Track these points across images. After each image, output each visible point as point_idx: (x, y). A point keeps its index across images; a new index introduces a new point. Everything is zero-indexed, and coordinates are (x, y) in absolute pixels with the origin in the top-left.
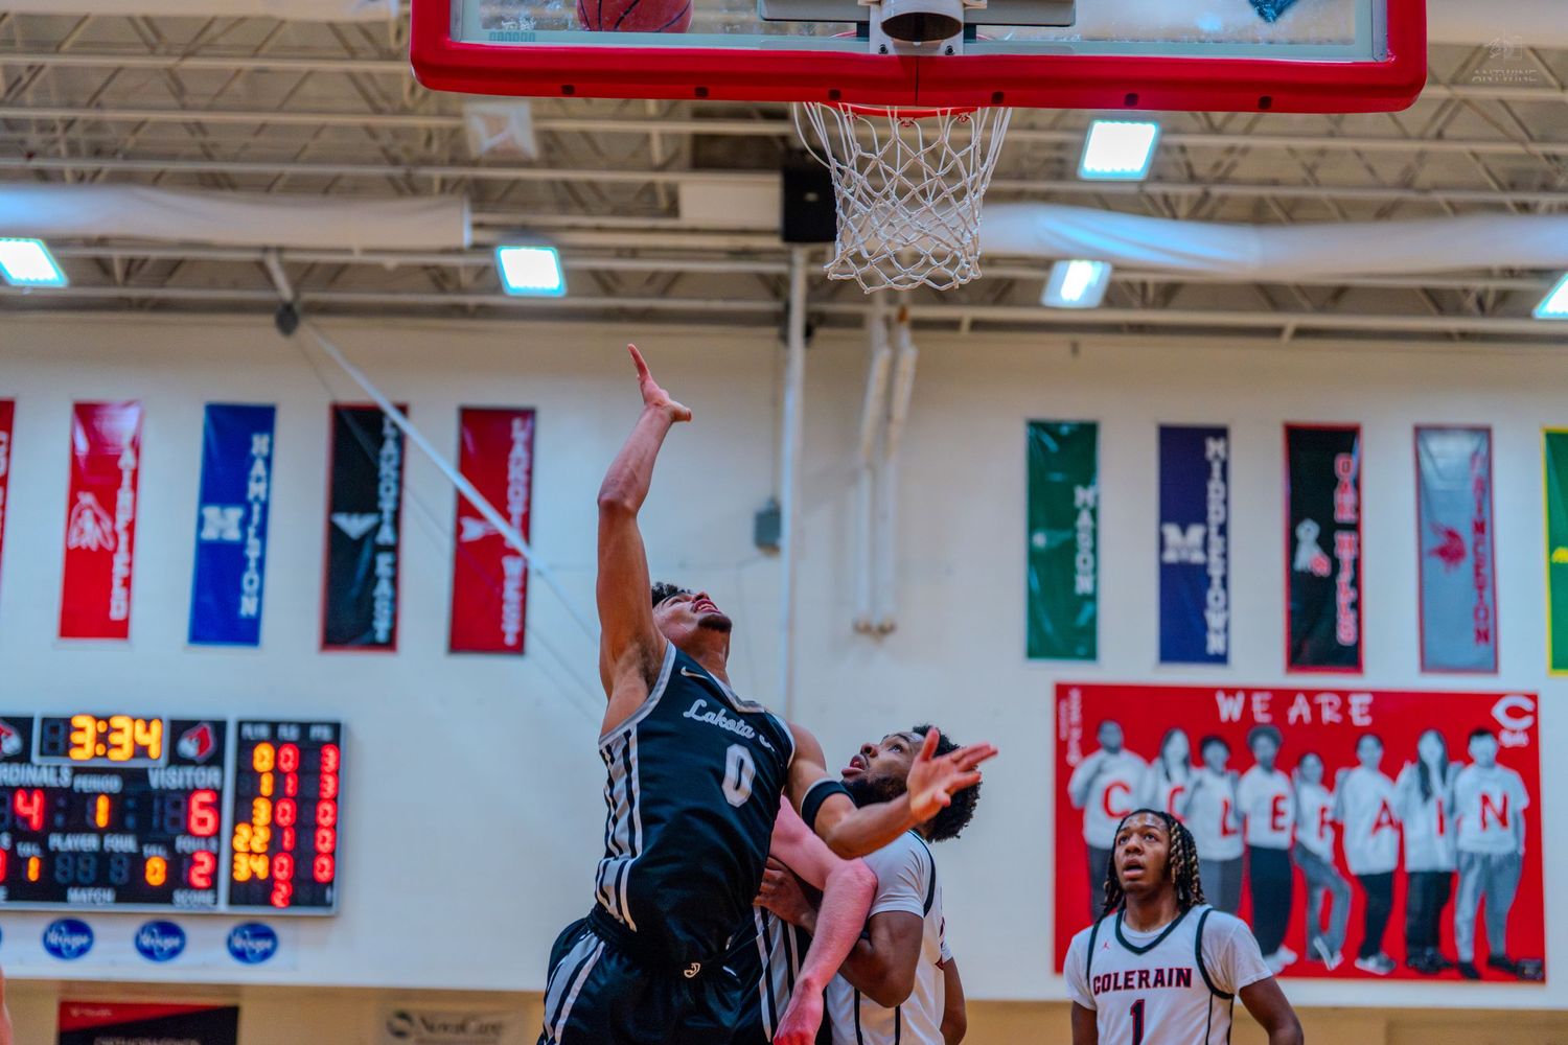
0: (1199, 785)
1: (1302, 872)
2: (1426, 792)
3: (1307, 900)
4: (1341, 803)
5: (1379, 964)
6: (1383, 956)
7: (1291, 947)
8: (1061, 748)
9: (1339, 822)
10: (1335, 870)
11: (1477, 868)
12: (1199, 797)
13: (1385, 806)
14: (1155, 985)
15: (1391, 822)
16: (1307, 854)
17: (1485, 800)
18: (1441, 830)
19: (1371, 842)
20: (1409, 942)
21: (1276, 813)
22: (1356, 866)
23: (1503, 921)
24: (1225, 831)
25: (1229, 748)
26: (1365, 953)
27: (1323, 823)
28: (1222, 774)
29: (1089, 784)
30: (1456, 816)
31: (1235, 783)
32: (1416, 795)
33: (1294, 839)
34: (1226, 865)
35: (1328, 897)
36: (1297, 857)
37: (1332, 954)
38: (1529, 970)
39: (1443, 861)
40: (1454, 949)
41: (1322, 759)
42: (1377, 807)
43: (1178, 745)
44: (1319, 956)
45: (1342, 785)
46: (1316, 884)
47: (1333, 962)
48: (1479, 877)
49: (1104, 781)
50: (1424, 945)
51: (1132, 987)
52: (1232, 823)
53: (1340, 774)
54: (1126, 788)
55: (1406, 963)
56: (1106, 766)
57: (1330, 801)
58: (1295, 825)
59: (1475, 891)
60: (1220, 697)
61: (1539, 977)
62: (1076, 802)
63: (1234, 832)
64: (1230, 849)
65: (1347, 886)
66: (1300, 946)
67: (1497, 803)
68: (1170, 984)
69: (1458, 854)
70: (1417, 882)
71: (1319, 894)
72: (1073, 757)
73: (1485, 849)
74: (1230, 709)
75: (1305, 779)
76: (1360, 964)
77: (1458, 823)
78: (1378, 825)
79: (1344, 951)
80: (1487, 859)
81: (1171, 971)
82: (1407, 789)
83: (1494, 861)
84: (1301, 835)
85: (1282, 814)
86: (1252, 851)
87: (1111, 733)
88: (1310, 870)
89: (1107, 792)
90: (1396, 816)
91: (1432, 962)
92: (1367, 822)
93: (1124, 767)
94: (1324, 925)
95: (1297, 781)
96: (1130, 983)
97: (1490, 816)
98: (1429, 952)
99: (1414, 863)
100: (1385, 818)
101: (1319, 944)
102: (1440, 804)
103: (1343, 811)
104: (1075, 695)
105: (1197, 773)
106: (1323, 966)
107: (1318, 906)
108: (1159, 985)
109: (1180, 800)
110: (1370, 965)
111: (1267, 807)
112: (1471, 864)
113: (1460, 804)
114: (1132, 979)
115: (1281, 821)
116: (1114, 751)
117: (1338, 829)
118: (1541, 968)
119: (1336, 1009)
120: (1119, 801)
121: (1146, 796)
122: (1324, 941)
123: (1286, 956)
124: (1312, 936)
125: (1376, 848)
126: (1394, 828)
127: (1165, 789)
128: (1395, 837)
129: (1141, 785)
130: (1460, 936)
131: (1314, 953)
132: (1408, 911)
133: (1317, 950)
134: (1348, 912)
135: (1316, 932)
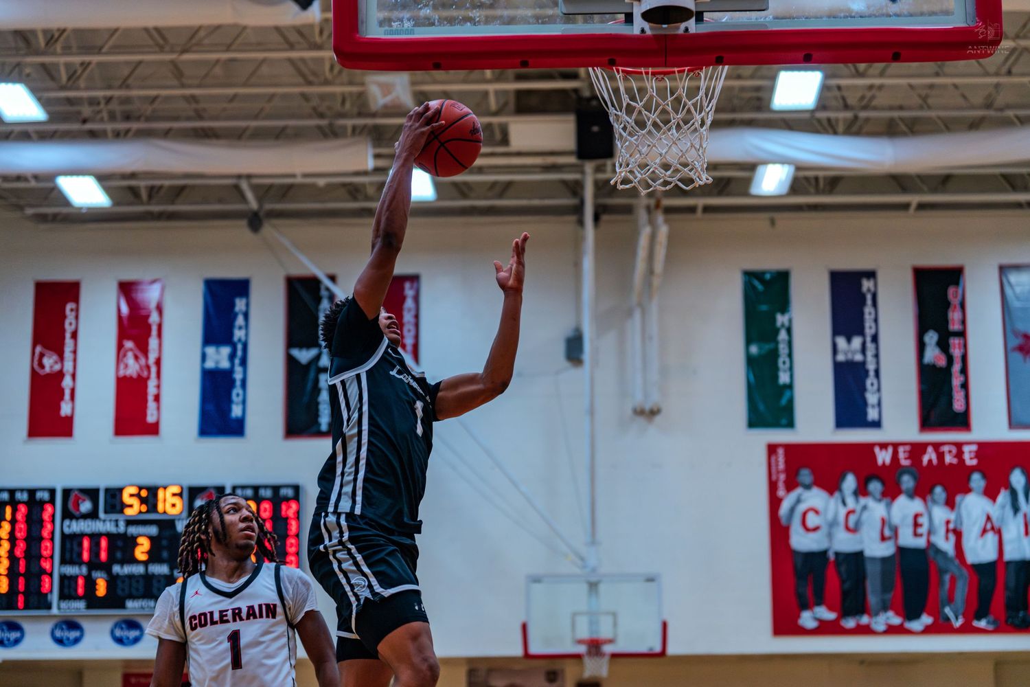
0: (865, 508)
1: (935, 564)
2: (1016, 509)
3: (940, 583)
4: (959, 517)
5: (988, 623)
6: (991, 618)
7: (930, 614)
8: (773, 486)
9: (958, 529)
10: (957, 562)
12: (865, 516)
13: (989, 518)
14: (248, 618)
15: (993, 528)
16: (938, 551)
18: (1027, 534)
19: (980, 542)
20: (1008, 608)
21: (916, 525)
22: (971, 558)
24: (883, 538)
25: (884, 483)
26: (979, 618)
27: (947, 531)
28: (880, 500)
29: (792, 510)
31: (889, 506)
32: (1009, 511)
33: (928, 541)
34: (884, 560)
35: (953, 580)
36: (931, 553)
37: (957, 618)
39: (1028, 554)
41: (946, 489)
42: (984, 519)
43: (850, 482)
44: (948, 619)
45: (960, 505)
46: (946, 571)
47: (958, 623)
49: (802, 508)
50: (1018, 611)
51: (227, 621)
52: (887, 533)
53: (958, 498)
54: (817, 512)
55: (1006, 621)
56: (803, 497)
57: (952, 516)
58: (929, 533)
60: (877, 450)
62: (784, 521)
63: (889, 538)
64: (886, 550)
65: (965, 572)
68: (261, 616)
70: (1011, 569)
71: (947, 578)
72: (781, 492)
74: (884, 457)
75: (934, 502)
76: (976, 623)
78: (984, 531)
79: (964, 615)
81: (260, 606)
82: (1003, 507)
84: (934, 539)
85: (921, 525)
86: (901, 551)
87: (805, 475)
88: (941, 562)
89: (804, 515)
90: (996, 525)
91: (1024, 620)
92: (977, 529)
93: (815, 498)
94: (951, 599)
95: (930, 503)
96: (225, 618)
98: (1021, 614)
99: (1009, 555)
100: (989, 526)
101: (947, 610)
102: (1025, 517)
103: (961, 524)
104: (781, 451)
105: (863, 501)
106: (951, 626)
107: (947, 586)
108: (252, 618)
109: (852, 519)
110: (982, 624)
111: (910, 521)
114: (226, 615)
115: (920, 530)
116: (808, 487)
117: (958, 534)
119: (961, 653)
120: (812, 520)
121: (830, 516)
122: (951, 609)
123: (926, 620)
124: (944, 607)
125: (984, 546)
126: (995, 532)
127: (842, 512)
128: (996, 538)
129: (826, 510)
131: (945, 617)
132: (1006, 587)
133: (947, 615)
134: (966, 589)
135: (946, 603)
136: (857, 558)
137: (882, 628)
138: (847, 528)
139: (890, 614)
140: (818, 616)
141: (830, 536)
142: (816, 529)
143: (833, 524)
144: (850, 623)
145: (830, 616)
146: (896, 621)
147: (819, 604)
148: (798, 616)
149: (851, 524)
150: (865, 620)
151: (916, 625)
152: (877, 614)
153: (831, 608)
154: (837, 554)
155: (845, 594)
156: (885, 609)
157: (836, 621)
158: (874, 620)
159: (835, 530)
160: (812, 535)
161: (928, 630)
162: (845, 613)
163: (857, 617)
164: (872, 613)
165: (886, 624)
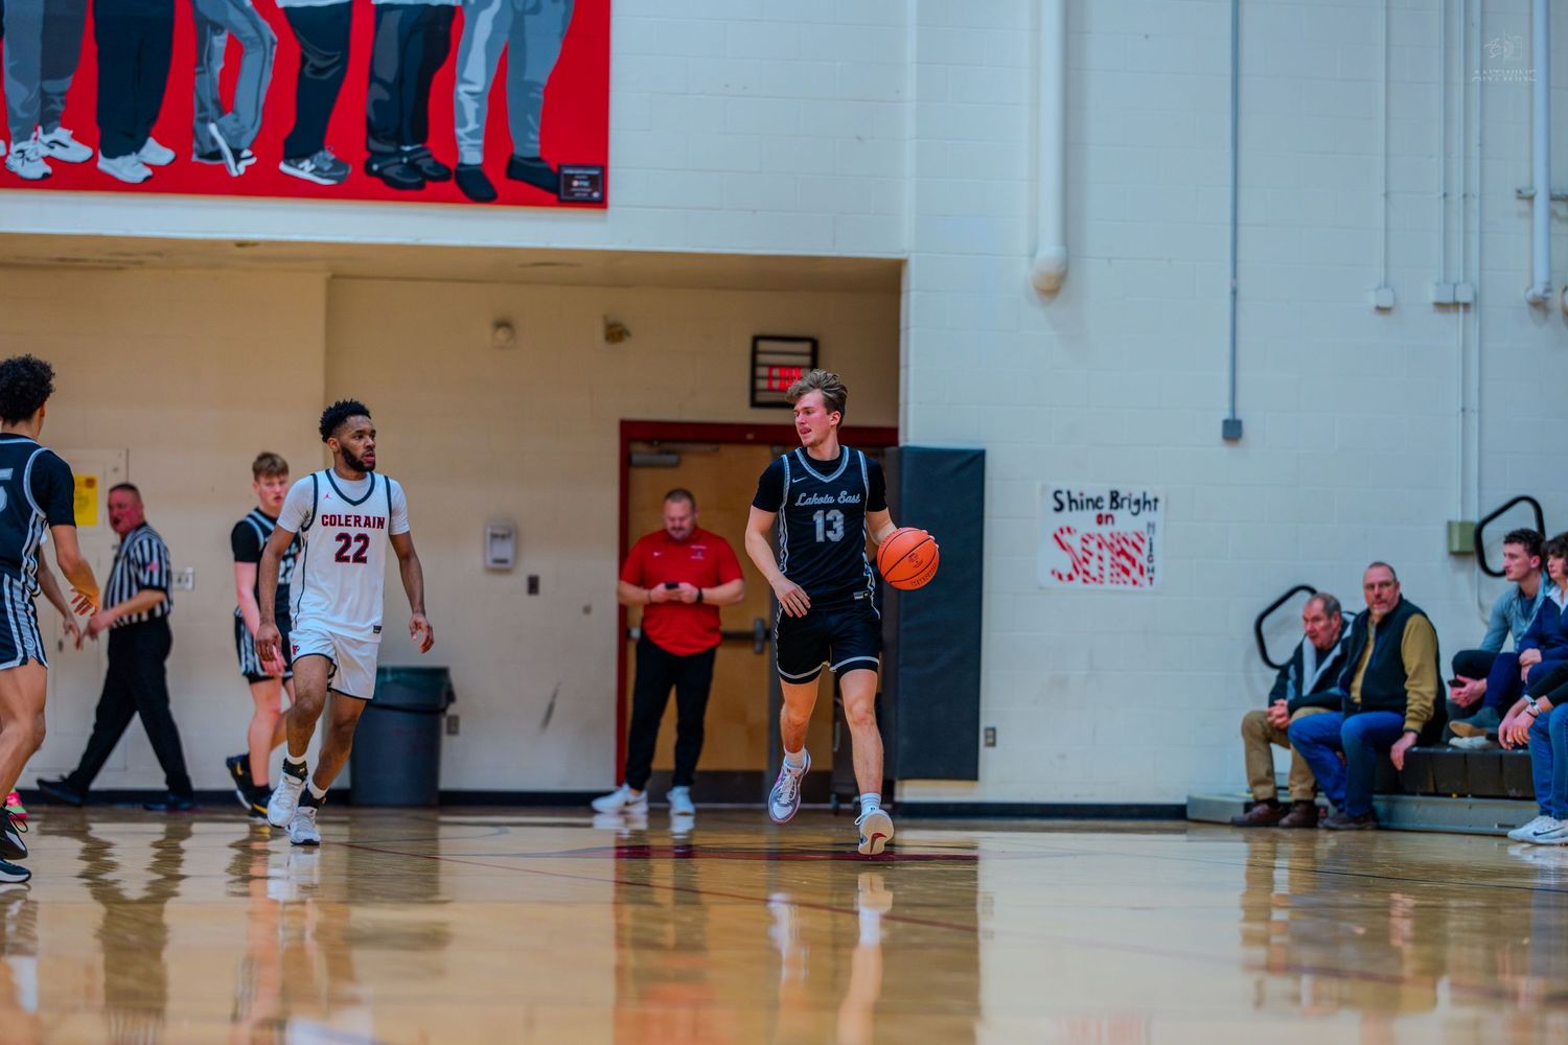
3: (198, 55)
5: (317, 171)
6: (326, 157)
7: (165, 141)
20: (372, 131)
23: (538, 96)
26: (296, 155)
35: (235, 51)
37: (237, 155)
38: (581, 186)
40: (452, 144)
44: (215, 154)
46: (217, 28)
48: (497, 19)
50: (398, 139)
55: (367, 168)
59: (489, 45)
61: (597, 200)
65: (268, 28)
66: (180, 138)
70: (390, 25)
71: (219, 42)
79: (257, 149)
91: (413, 167)
94: (226, 104)
98: (409, 147)
101: (214, 130)
107: (218, 66)
110: (305, 171)
118: (600, 182)
119: (241, 244)
122: (221, 130)
123: (157, 153)
124: (205, 121)
130: (464, 124)
131: (209, 149)
132: (372, 78)
133: (213, 141)
134: (268, 77)
135: (211, 109)
137: (36, 168)
139: (62, 134)
146: (78, 153)
151: (128, 168)
152: (24, 135)
156: (47, 121)
158: (17, 146)
161: (160, 182)
164: (13, 130)
165: (48, 160)
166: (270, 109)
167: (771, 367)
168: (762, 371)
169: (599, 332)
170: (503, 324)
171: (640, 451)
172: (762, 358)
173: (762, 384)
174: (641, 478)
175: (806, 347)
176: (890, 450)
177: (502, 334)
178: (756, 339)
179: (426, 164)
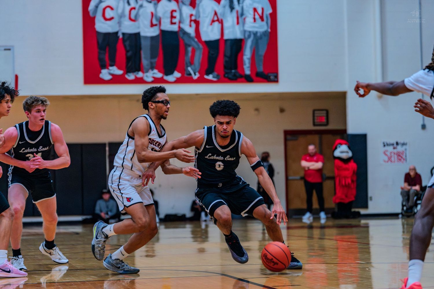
0: (141, 6)
1: (183, 40)
2: (232, 8)
3: (186, 52)
4: (198, 12)
6: (215, 74)
7: (179, 72)
9: (198, 19)
10: (196, 40)
11: (252, 36)
12: (141, 11)
13: (216, 14)
15: (218, 20)
16: (185, 33)
17: (255, 10)
18: (238, 23)
19: (210, 27)
20: (225, 67)
21: (172, 17)
22: (204, 38)
23: (262, 58)
24: (152, 25)
26: (208, 74)
27: (191, 21)
28: (150, 2)
29: (97, 7)
30: (244, 17)
31: (156, 5)
32: (228, 9)
33: (179, 27)
34: (152, 38)
35: (193, 51)
36: (181, 35)
37: (195, 75)
38: (272, 78)
39: (239, 35)
40: (243, 70)
42: (213, 13)
44: (190, 74)
45: (199, 4)
46: (189, 46)
47: (195, 77)
48: (252, 41)
49: (103, 5)
50: (231, 69)
52: (155, 22)
53: (198, 1)
54: (112, 9)
55: (224, 76)
57: (194, 12)
58: (180, 22)
59: (251, 47)
61: (276, 80)
62: (91, 14)
63: (156, 25)
64: (154, 32)
65: (201, 46)
66: (182, 71)
67: (260, 11)
69: (245, 31)
70: (228, 43)
71: (190, 49)
73: (255, 30)
75: (183, 3)
76: (206, 77)
77: (244, 19)
78: (213, 21)
79: (199, 72)
80: (255, 34)
82: (224, 7)
83: (259, 34)
84: (182, 26)
85: (175, 17)
86: (163, 33)
88: (186, 39)
89: (104, 10)
90: (220, 17)
91: (235, 75)
92: (208, 20)
94: (192, 63)
95: (180, 4)
97: (257, 17)
98: (233, 71)
100: (216, 18)
101: (189, 69)
102: (237, 12)
103: (199, 17)
105: (140, 2)
106: (192, 78)
107: (190, 54)
109: (134, 12)
110: (210, 77)
111: (169, 15)
112: (249, 36)
113: (245, 12)
115: (174, 20)
117: (197, 23)
118: (277, 77)
119: (197, 95)
120: (109, 13)
121: (120, 11)
122: (192, 69)
123: (177, 75)
124: (188, 66)
125: (212, 30)
126: (219, 23)
127: (128, 8)
128: (220, 25)
129: (117, 7)
130: (245, 65)
131: (188, 73)
132: (225, 55)
133: (189, 71)
134: (201, 56)
135: (189, 64)
136: (137, 36)
137: (150, 79)
138: (130, 19)
139: (155, 71)
140: (112, 72)
141: (120, 23)
142: (112, 19)
143: (122, 16)
144: (131, 77)
145: (120, 72)
146: (159, 75)
147: (112, 66)
148: (100, 72)
149: (133, 17)
150: (140, 75)
151: (170, 78)
152: (147, 72)
153: (120, 68)
154: (124, 34)
155: (128, 59)
156: (152, 68)
157: (123, 75)
158: (146, 74)
159: (122, 19)
160: (108, 22)
161: (178, 81)
162: (128, 71)
163: (135, 74)
164: (145, 71)
165: (153, 77)
166: (202, 64)
167: (318, 116)
168: (316, 118)
169: (278, 110)
170: (257, 110)
171: (289, 137)
172: (316, 115)
173: (316, 121)
174: (290, 143)
175: (325, 112)
176: (345, 135)
177: (256, 112)
178: (314, 111)
179: (238, 75)
